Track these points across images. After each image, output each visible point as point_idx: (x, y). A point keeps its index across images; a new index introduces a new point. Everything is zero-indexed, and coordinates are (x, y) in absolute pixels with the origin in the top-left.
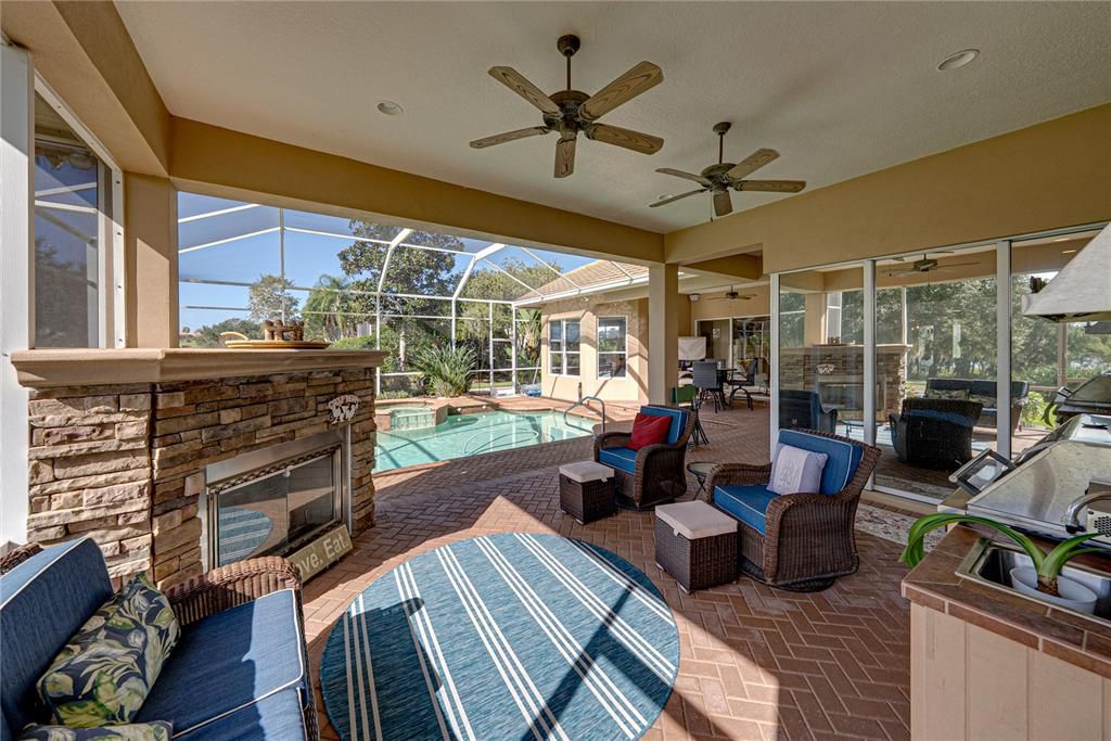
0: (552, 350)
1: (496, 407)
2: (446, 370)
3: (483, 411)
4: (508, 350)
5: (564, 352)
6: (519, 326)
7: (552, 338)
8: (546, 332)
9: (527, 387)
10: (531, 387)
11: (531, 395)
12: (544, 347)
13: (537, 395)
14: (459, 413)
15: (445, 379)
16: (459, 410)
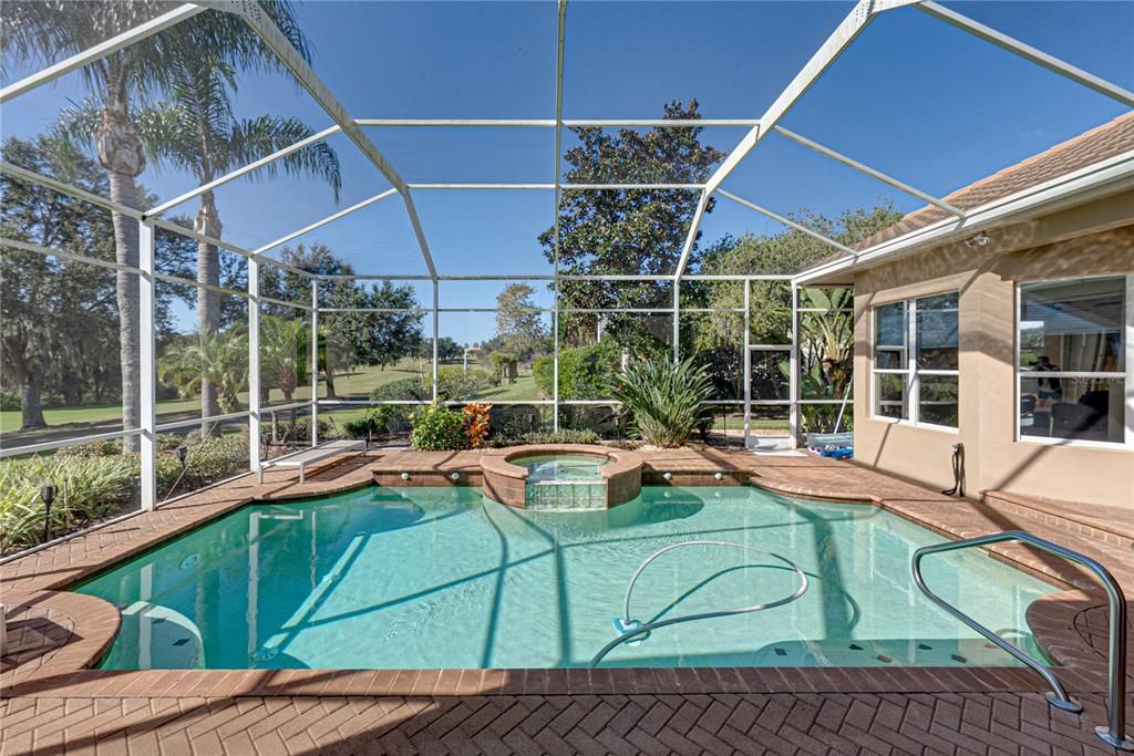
0: (879, 366)
1: (744, 479)
2: (659, 399)
3: (716, 483)
4: (783, 366)
5: (911, 369)
6: (807, 322)
7: (878, 342)
8: (866, 329)
9: (820, 438)
10: (832, 439)
11: (829, 454)
12: (860, 362)
13: (844, 455)
14: (666, 483)
15: (655, 414)
16: (667, 476)
